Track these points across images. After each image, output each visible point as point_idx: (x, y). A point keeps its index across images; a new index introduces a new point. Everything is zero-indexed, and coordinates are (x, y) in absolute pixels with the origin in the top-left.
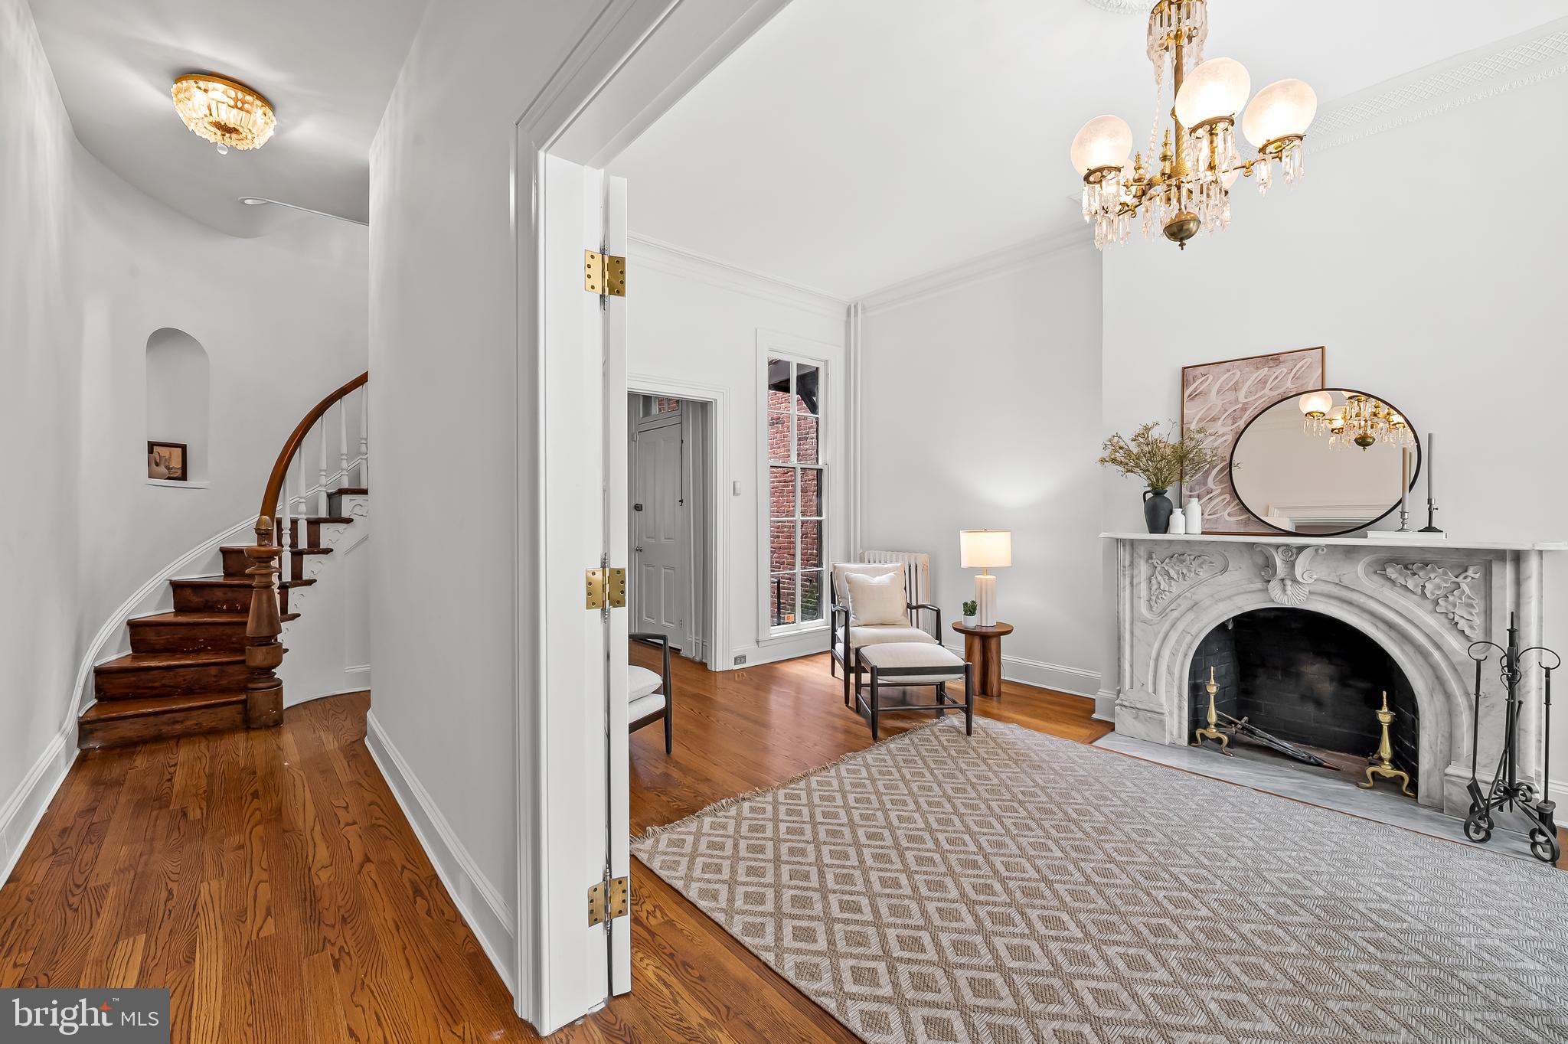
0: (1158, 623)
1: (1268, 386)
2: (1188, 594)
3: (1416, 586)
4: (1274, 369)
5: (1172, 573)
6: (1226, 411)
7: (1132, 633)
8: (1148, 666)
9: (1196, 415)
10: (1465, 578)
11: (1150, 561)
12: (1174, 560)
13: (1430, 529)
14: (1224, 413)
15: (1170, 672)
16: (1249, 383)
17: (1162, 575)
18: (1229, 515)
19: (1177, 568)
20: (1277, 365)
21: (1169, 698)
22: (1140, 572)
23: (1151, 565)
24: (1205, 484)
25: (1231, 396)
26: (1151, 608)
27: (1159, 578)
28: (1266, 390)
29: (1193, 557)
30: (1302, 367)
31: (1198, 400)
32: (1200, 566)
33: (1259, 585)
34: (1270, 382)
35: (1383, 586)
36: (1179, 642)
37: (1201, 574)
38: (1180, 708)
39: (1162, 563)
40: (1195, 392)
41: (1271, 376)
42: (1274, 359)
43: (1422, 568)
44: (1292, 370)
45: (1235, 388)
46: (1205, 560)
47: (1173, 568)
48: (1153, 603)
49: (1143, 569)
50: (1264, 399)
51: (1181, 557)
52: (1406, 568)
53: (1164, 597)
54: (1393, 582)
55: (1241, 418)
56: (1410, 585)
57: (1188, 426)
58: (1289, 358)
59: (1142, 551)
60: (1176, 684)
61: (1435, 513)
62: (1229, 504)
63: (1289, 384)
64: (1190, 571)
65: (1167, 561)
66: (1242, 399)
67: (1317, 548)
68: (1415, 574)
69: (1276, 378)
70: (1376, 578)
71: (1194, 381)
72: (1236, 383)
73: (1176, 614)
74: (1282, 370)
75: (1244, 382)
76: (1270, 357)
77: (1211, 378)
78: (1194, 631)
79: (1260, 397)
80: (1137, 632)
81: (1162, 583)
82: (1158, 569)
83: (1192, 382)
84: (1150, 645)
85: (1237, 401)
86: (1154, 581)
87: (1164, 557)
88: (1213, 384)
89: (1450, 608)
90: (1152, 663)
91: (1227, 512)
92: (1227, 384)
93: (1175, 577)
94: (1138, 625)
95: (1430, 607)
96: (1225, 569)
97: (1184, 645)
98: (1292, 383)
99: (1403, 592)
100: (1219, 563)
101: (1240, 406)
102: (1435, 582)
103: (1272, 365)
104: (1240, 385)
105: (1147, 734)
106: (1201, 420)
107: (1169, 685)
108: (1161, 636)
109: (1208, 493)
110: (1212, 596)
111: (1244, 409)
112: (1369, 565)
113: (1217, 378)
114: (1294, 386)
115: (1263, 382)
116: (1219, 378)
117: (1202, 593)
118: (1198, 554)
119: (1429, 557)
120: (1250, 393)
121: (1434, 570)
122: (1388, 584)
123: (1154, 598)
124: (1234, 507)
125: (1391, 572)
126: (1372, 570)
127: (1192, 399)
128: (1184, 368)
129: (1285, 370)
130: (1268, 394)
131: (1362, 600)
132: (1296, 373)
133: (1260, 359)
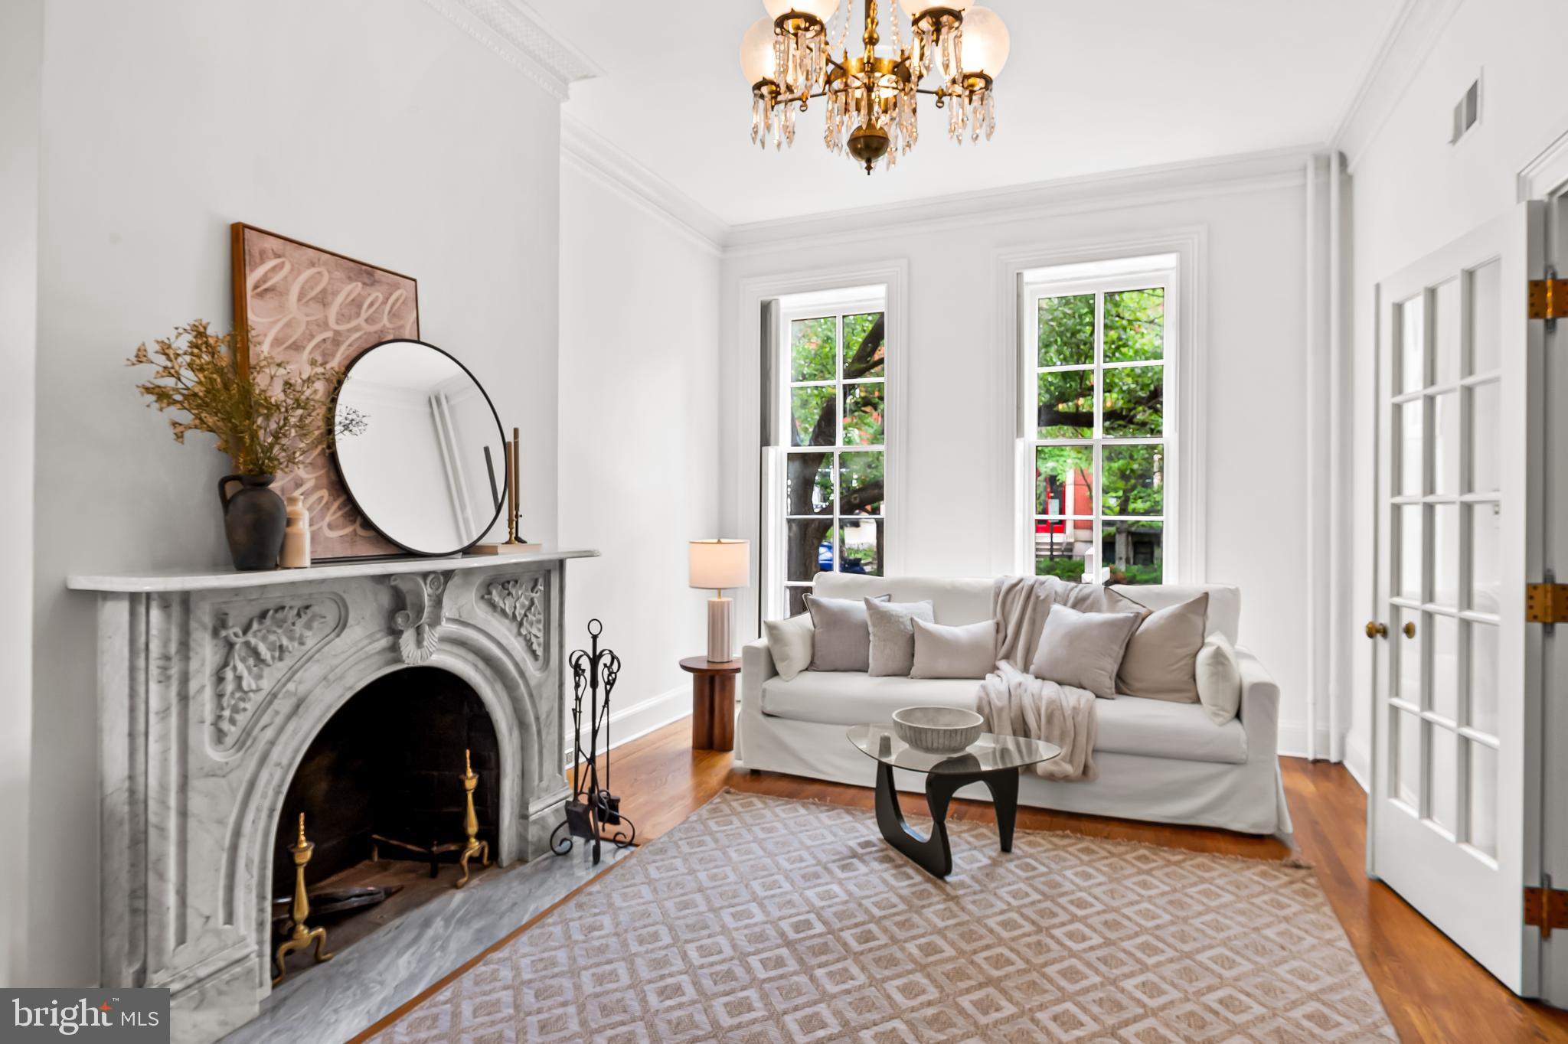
0: (239, 766)
1: (364, 315)
2: (291, 686)
3: (510, 607)
4: (368, 289)
5: (263, 649)
6: (312, 337)
7: (183, 814)
9: (270, 329)
10: (536, 592)
11: (223, 633)
12: (268, 621)
13: (518, 540)
14: (310, 340)
16: (340, 298)
17: (243, 660)
18: (330, 526)
19: (270, 638)
20: (372, 284)
22: (200, 661)
23: (221, 643)
25: (316, 312)
26: (220, 736)
27: (240, 666)
28: (361, 321)
29: (295, 611)
30: (397, 300)
31: (271, 302)
32: (308, 626)
33: (384, 642)
34: (364, 308)
35: (489, 614)
37: (308, 640)
39: (245, 632)
40: (265, 282)
41: (365, 298)
42: (366, 271)
43: (514, 586)
44: (387, 299)
45: (323, 299)
46: (313, 616)
47: (264, 639)
48: (225, 726)
49: (206, 653)
50: (358, 335)
51: (280, 615)
52: (504, 589)
53: (246, 705)
54: (493, 606)
55: (333, 355)
56: (506, 608)
57: (258, 348)
58: (383, 279)
59: (204, 615)
62: (327, 506)
63: (385, 321)
64: (291, 639)
65: (255, 626)
66: (332, 323)
68: (509, 594)
69: (372, 304)
70: (484, 605)
71: (262, 261)
72: (324, 291)
73: (269, 733)
74: (376, 294)
75: (335, 294)
76: (364, 267)
77: (287, 267)
78: (285, 762)
80: (196, 803)
81: (244, 674)
82: (237, 647)
83: (258, 260)
84: (221, 822)
85: (324, 325)
86: (229, 675)
87: (245, 621)
88: (291, 279)
89: (529, 628)
91: (328, 519)
92: (312, 288)
93: (268, 657)
94: (196, 784)
95: (515, 630)
96: (341, 625)
98: (389, 320)
99: (501, 618)
100: (331, 613)
101: (329, 334)
102: (521, 600)
103: (366, 280)
104: (330, 298)
106: (277, 342)
108: (241, 792)
110: (325, 678)
111: (336, 342)
112: (477, 589)
113: (296, 270)
114: (391, 325)
115: (357, 304)
116: (299, 273)
117: (310, 674)
118: (299, 604)
119: (517, 574)
120: (342, 317)
121: (520, 588)
122: (492, 610)
123: (227, 713)
124: (335, 513)
125: (494, 596)
127: (261, 295)
128: (237, 226)
129: (381, 297)
130: (360, 328)
132: (392, 308)
133: (352, 264)
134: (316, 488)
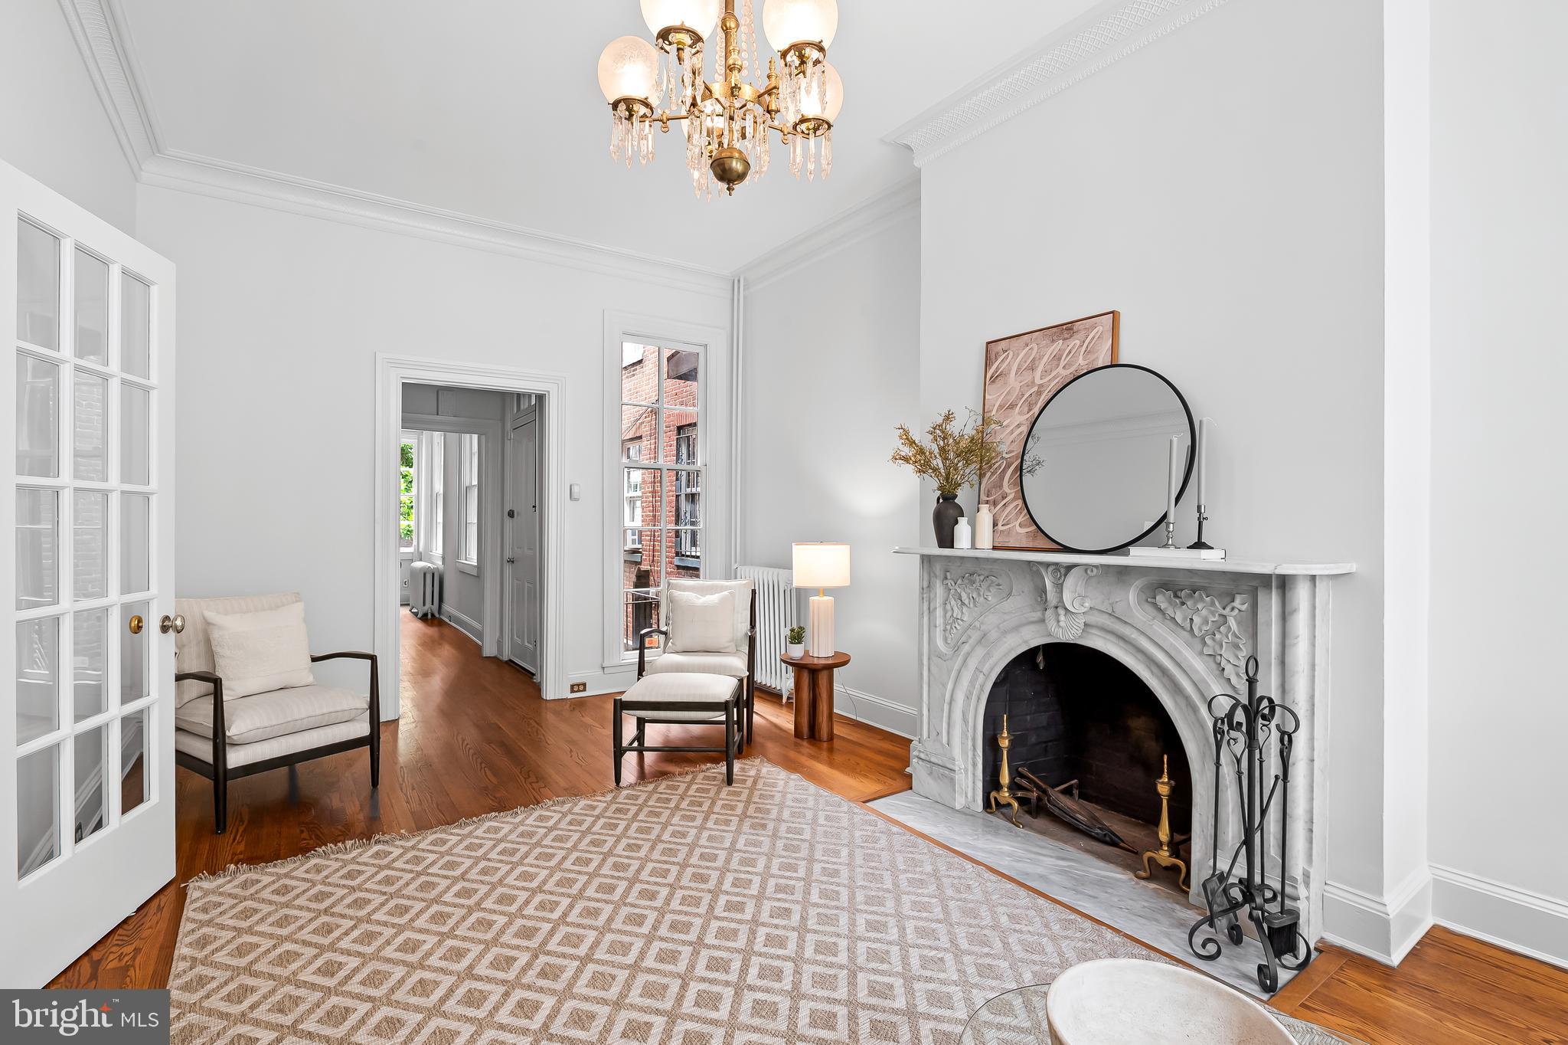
0: (951, 659)
1: (1062, 363)
2: (978, 623)
3: (1184, 619)
4: (1067, 342)
5: (964, 596)
6: (1023, 395)
7: (929, 670)
8: (942, 710)
9: (997, 400)
10: (1233, 609)
11: (945, 582)
12: (965, 580)
13: (1199, 545)
14: (1021, 398)
15: (965, 720)
16: (1045, 359)
17: (955, 600)
18: (1018, 526)
19: (967, 590)
20: (1071, 336)
21: (964, 752)
22: (936, 594)
23: (946, 587)
24: (1001, 487)
25: (1027, 377)
26: (945, 639)
27: (953, 602)
28: (1059, 369)
29: (982, 578)
30: (1093, 338)
31: (999, 383)
32: (989, 588)
33: (1037, 615)
34: (1063, 358)
35: (1154, 618)
36: (972, 683)
37: (990, 599)
38: (974, 765)
39: (955, 585)
40: (997, 372)
41: (1065, 350)
42: (1066, 329)
43: (1190, 596)
44: (1084, 342)
45: (1032, 368)
46: (993, 582)
47: (964, 590)
48: (947, 633)
49: (939, 591)
50: (1057, 381)
51: (971, 578)
52: (1176, 596)
53: (957, 626)
54: (1162, 612)
55: (1036, 403)
56: (1179, 619)
58: (1081, 327)
59: (938, 569)
60: (970, 734)
61: (1205, 523)
62: (1018, 513)
63: (1081, 361)
64: (979, 594)
65: (959, 582)
66: (1038, 381)
67: (1087, 567)
68: (1183, 603)
69: (1070, 352)
70: (1149, 608)
71: (996, 359)
72: (1034, 360)
73: (967, 648)
74: (1075, 342)
75: (1041, 358)
76: (1064, 327)
77: (1011, 355)
78: (985, 669)
79: (1055, 378)
80: (934, 669)
81: (955, 609)
82: (952, 591)
83: (994, 360)
84: (944, 686)
85: (1033, 383)
86: (948, 607)
87: (956, 578)
88: (1011, 361)
89: (1217, 648)
90: (946, 707)
91: (1019, 521)
92: (1025, 362)
93: (966, 602)
95: (1199, 647)
96: (1010, 594)
97: (977, 686)
98: (1084, 359)
99: (1172, 626)
100: (1004, 585)
101: (1035, 389)
102: (1202, 612)
103: (1066, 336)
104: (1037, 363)
105: (939, 795)
106: (1000, 407)
107: (964, 734)
108: (953, 674)
109: (1004, 498)
111: (1039, 393)
112: (1142, 590)
113: (1016, 356)
114: (1086, 362)
115: (1057, 358)
116: (1018, 355)
117: (991, 620)
118: (986, 574)
119: (1198, 581)
120: (1045, 372)
121: (1201, 599)
122: (1160, 616)
123: (948, 627)
124: (1024, 516)
125: (1161, 600)
126: (1144, 597)
127: (993, 382)
128: (988, 343)
129: (1078, 342)
131: (1133, 636)
132: (1087, 347)
133: (1055, 330)
134: (1014, 499)
